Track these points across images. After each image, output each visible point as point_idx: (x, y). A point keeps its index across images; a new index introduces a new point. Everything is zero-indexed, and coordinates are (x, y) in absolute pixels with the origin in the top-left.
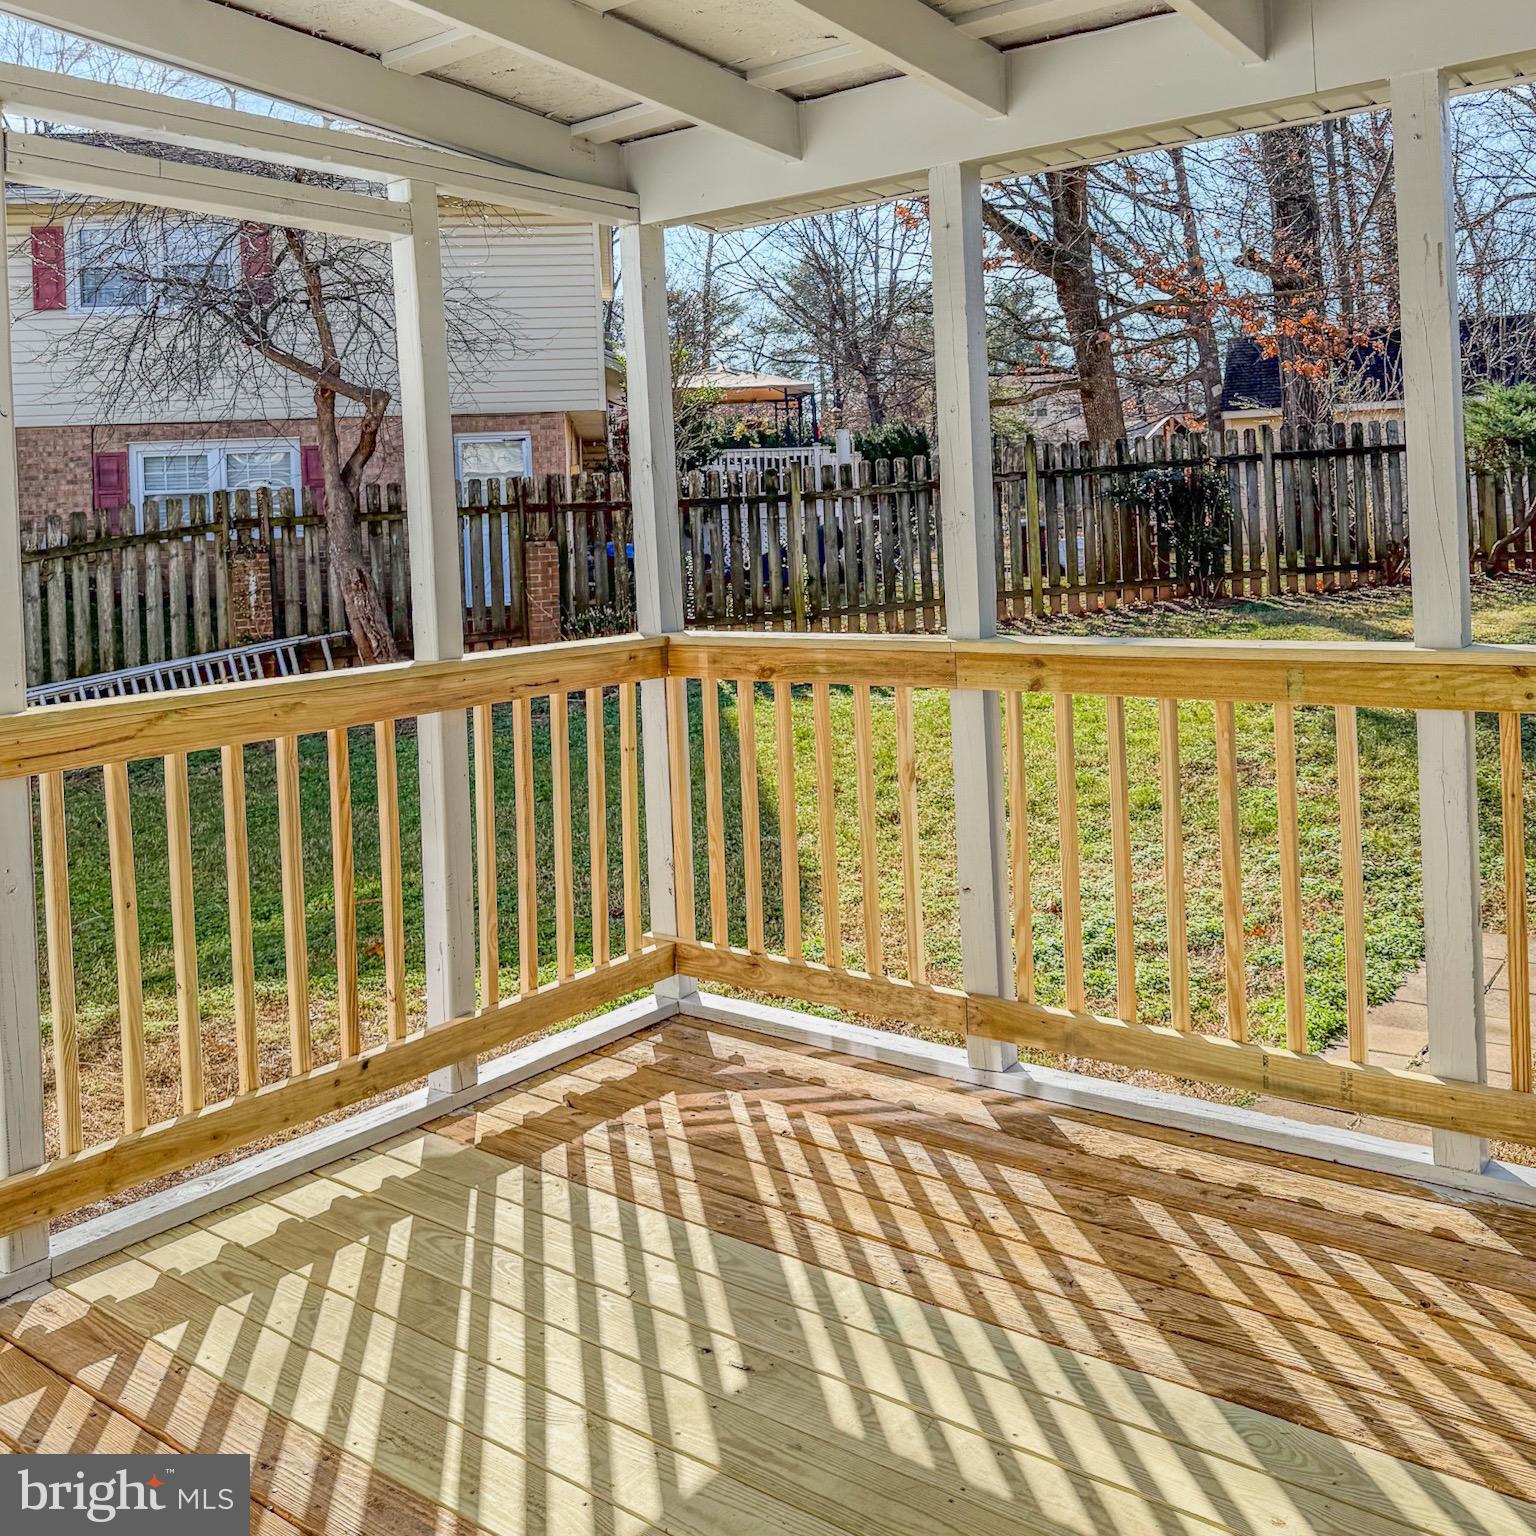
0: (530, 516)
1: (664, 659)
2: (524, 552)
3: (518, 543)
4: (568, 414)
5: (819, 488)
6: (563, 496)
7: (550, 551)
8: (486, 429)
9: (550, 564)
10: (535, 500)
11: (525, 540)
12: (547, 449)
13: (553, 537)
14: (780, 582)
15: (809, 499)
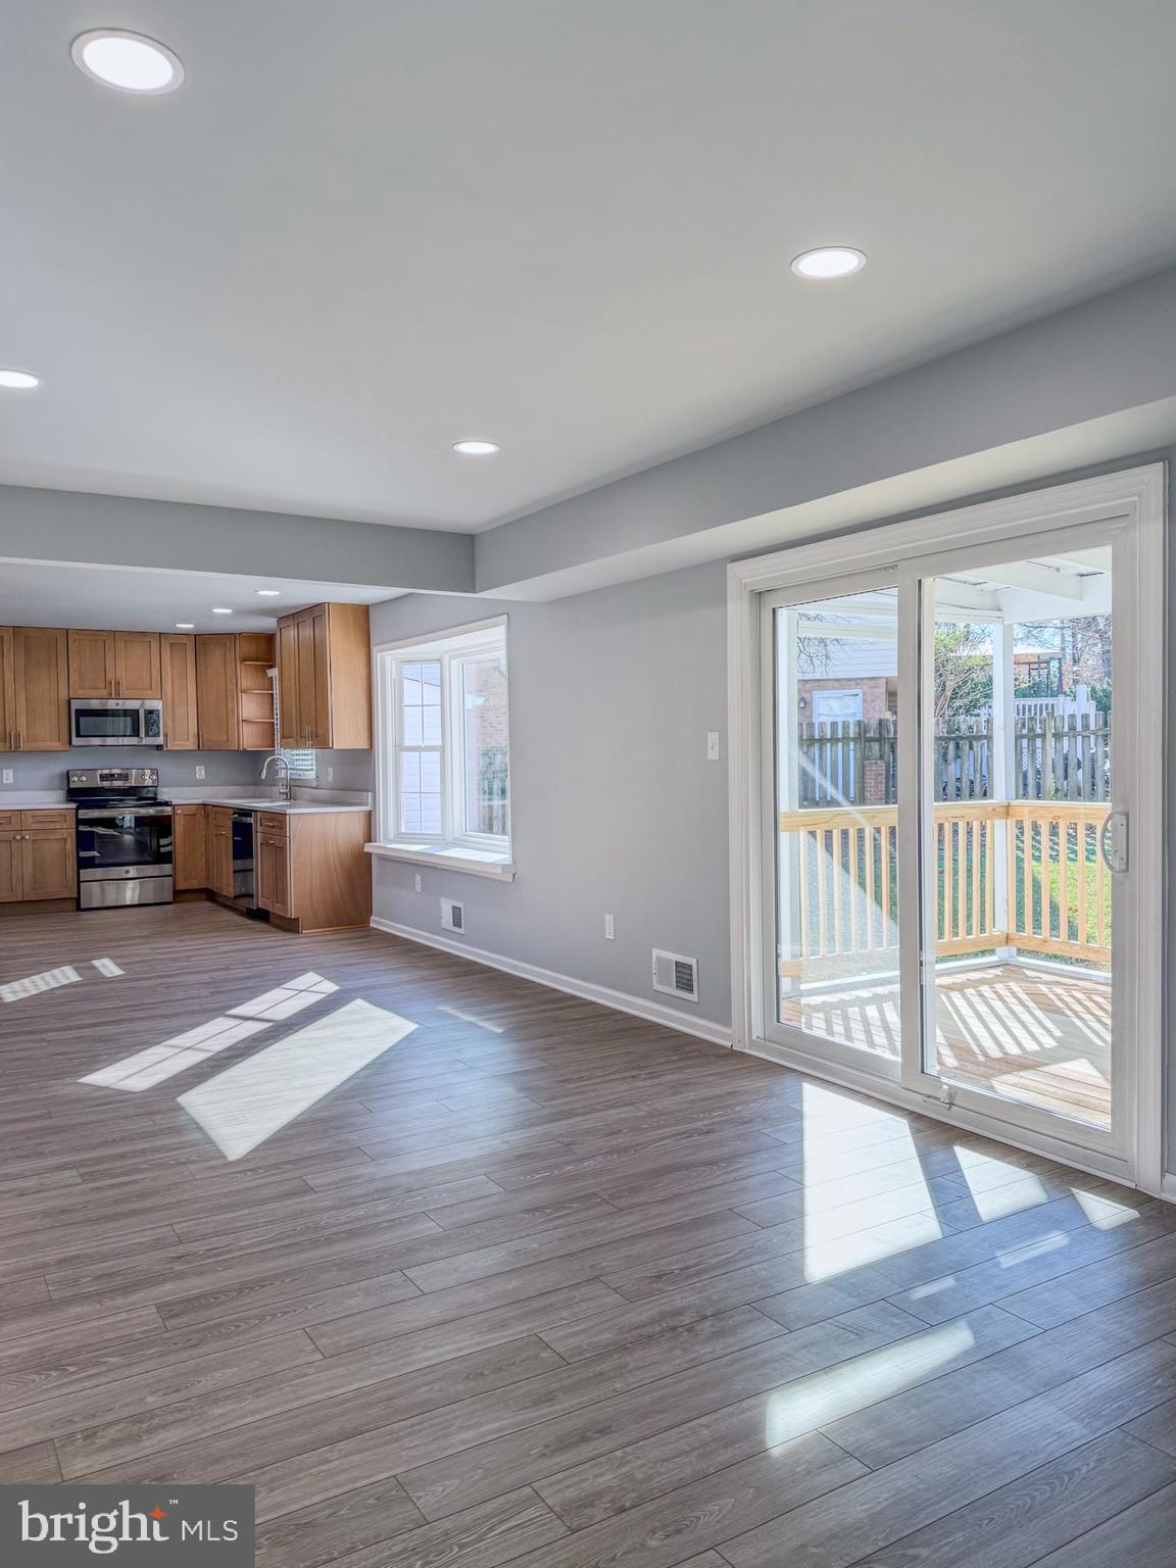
0: (867, 744)
1: (1007, 811)
2: (863, 767)
3: (859, 761)
4: (887, 678)
5: (1066, 729)
6: (888, 732)
7: (880, 766)
8: (833, 688)
9: (880, 775)
10: (871, 734)
11: (864, 758)
12: (872, 701)
13: (881, 757)
14: (1035, 791)
15: (1058, 736)
